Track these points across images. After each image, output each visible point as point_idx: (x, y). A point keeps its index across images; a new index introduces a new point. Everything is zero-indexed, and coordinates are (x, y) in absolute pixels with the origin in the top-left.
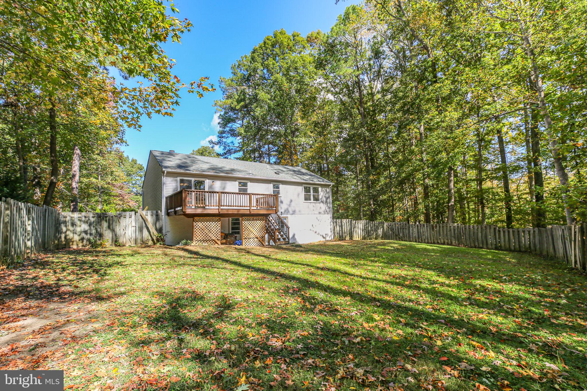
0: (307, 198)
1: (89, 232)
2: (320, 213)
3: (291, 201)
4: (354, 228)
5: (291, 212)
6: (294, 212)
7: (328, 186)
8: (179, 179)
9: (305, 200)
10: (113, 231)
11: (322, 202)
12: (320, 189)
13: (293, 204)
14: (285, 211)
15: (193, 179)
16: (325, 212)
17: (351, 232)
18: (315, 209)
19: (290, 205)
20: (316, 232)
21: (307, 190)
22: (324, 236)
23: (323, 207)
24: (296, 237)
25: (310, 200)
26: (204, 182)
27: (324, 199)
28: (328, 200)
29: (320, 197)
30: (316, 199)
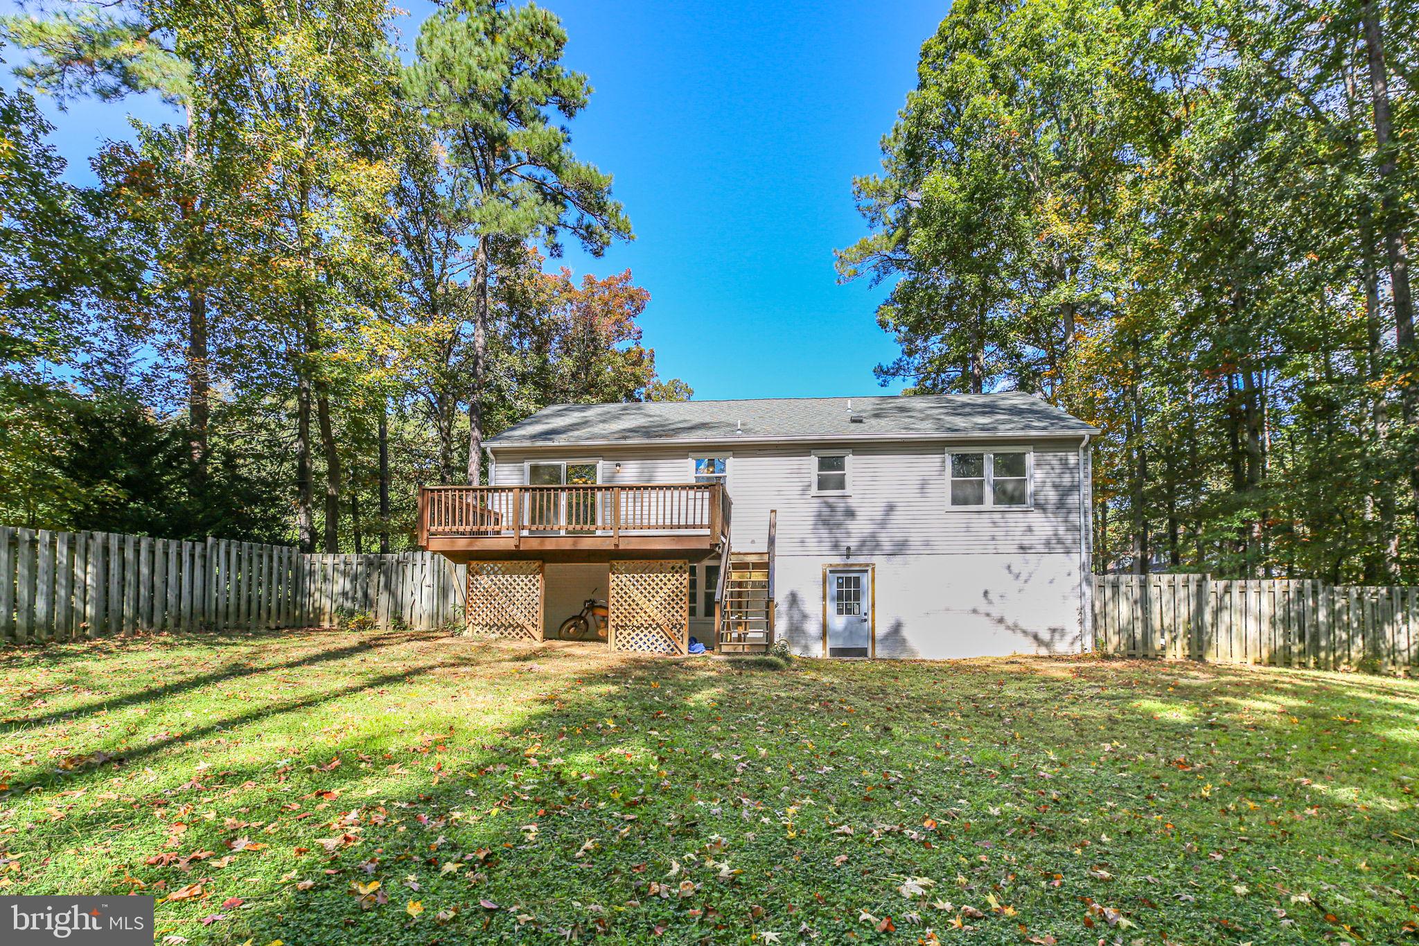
0: (964, 497)
1: (350, 594)
2: (1023, 549)
3: (890, 508)
4: (1217, 612)
5: (887, 546)
6: (900, 548)
7: (1072, 443)
8: (527, 465)
9: (955, 501)
10: (392, 594)
11: (1041, 507)
12: (1030, 459)
13: (898, 517)
14: (863, 544)
15: (563, 463)
16: (1053, 544)
17: (1200, 629)
18: (999, 533)
19: (883, 524)
20: (1001, 621)
21: (967, 464)
22: (1046, 636)
23: (1043, 525)
24: (906, 632)
25: (980, 500)
26: (594, 467)
27: (1052, 496)
28: (1073, 499)
29: (1030, 488)
30: (1010, 498)
